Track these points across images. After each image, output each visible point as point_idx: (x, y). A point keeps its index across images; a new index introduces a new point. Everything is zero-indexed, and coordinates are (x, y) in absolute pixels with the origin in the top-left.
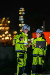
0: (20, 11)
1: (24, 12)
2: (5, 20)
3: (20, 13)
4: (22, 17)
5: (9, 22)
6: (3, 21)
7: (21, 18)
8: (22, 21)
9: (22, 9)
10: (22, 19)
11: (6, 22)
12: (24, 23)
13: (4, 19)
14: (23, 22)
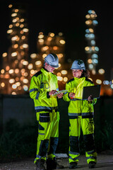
0: (88, 16)
1: (96, 19)
2: (54, 39)
3: (88, 23)
4: (91, 30)
5: (62, 42)
6: (49, 39)
7: (90, 33)
8: (92, 39)
9: (92, 14)
10: (92, 36)
11: (57, 43)
12: (96, 45)
13: (52, 35)
14: (93, 42)
